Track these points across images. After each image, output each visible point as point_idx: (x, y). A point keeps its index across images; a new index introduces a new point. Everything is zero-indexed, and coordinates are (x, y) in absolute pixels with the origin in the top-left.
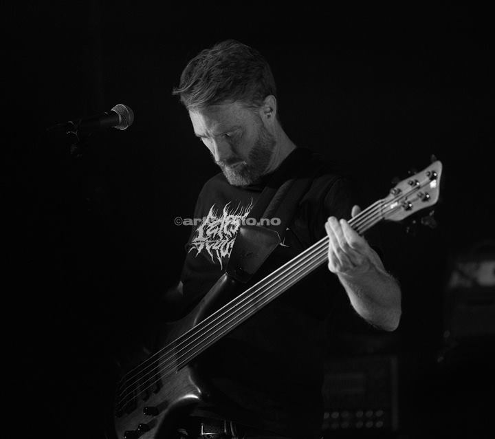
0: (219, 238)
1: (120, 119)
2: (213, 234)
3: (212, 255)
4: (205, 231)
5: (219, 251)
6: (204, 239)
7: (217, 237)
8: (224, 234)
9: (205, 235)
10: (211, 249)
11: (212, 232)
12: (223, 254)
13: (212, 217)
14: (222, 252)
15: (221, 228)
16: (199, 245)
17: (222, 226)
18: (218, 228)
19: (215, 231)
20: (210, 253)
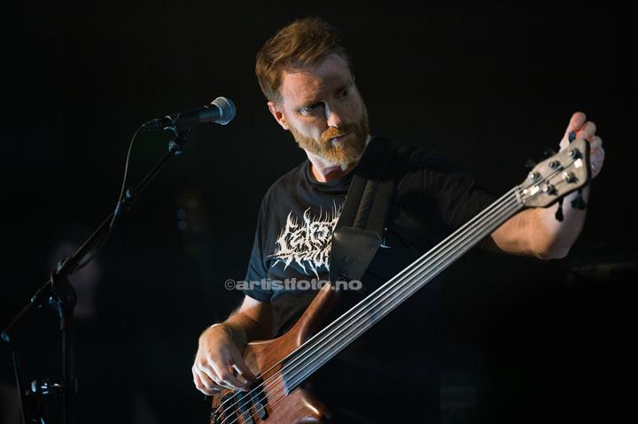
0: (307, 248)
1: (221, 112)
2: (299, 245)
3: (304, 267)
4: (288, 242)
5: (312, 261)
6: (289, 251)
7: (305, 248)
8: (312, 244)
9: (289, 247)
10: (302, 261)
11: (297, 243)
12: (318, 264)
13: (293, 226)
14: (315, 262)
15: (307, 238)
16: (286, 259)
17: (307, 235)
18: (303, 238)
19: (301, 241)
20: (301, 265)
